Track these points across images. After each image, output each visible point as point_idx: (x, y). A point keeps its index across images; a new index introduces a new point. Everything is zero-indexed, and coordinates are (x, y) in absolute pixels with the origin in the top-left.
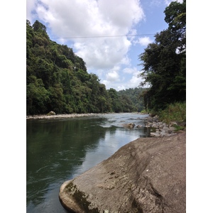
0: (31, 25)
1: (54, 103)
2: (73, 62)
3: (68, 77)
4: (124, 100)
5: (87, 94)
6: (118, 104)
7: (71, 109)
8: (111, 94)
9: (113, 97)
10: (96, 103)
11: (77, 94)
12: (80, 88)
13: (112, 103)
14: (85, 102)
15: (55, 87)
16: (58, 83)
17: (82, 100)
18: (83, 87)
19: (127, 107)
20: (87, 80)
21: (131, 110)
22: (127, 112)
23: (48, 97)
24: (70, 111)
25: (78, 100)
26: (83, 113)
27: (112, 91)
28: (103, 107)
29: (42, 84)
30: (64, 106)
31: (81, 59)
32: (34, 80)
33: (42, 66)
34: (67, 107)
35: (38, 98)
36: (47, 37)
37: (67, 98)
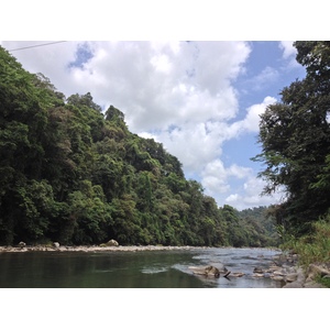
0: (104, 112)
1: (119, 226)
2: (162, 163)
3: (148, 184)
4: (250, 226)
5: (181, 212)
6: (238, 233)
7: (149, 238)
8: (225, 215)
9: (229, 219)
10: (197, 228)
11: (164, 213)
12: (169, 203)
13: (228, 230)
14: (178, 226)
15: (124, 199)
16: (129, 192)
17: (173, 222)
18: (175, 201)
19: (255, 237)
20: (182, 190)
21: (264, 244)
22: (257, 246)
23: (108, 215)
24: (148, 241)
25: (165, 222)
26: (175, 245)
27: (228, 209)
28: (209, 236)
29: (102, 194)
30: (137, 231)
31: (175, 159)
32: (87, 186)
33: (104, 165)
34: (141, 234)
35: (90, 217)
36: (124, 127)
37: (144, 219)
